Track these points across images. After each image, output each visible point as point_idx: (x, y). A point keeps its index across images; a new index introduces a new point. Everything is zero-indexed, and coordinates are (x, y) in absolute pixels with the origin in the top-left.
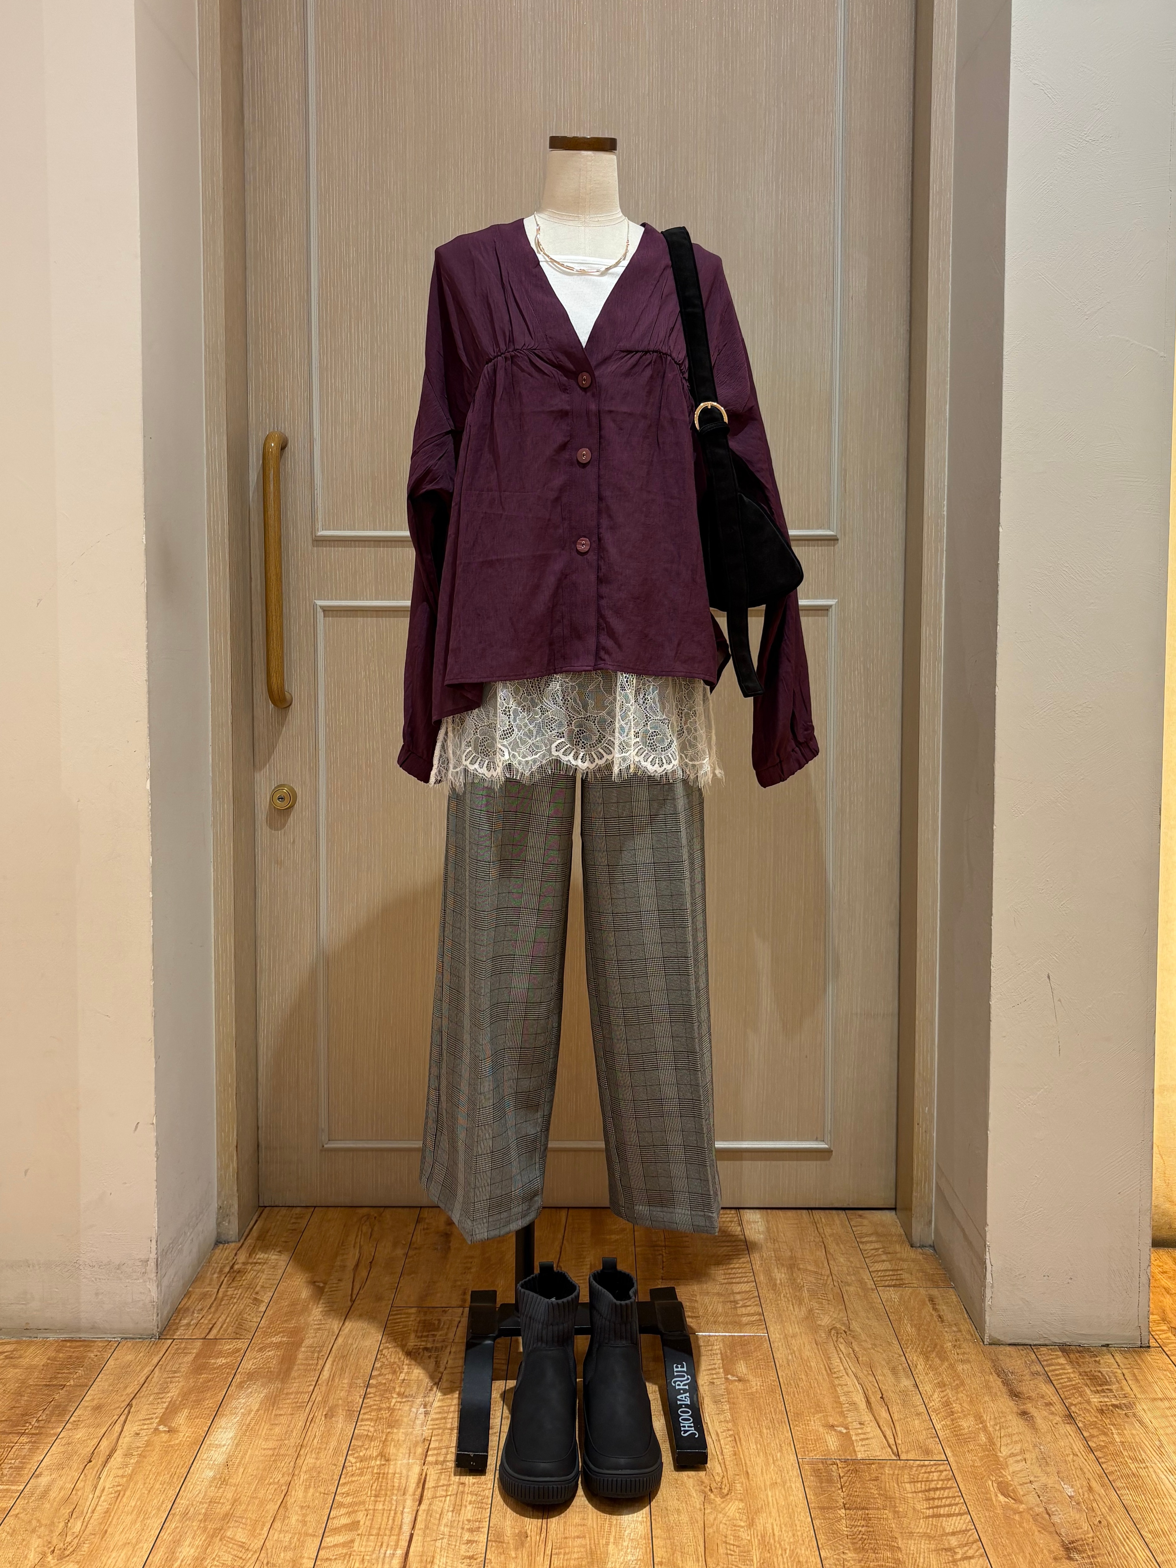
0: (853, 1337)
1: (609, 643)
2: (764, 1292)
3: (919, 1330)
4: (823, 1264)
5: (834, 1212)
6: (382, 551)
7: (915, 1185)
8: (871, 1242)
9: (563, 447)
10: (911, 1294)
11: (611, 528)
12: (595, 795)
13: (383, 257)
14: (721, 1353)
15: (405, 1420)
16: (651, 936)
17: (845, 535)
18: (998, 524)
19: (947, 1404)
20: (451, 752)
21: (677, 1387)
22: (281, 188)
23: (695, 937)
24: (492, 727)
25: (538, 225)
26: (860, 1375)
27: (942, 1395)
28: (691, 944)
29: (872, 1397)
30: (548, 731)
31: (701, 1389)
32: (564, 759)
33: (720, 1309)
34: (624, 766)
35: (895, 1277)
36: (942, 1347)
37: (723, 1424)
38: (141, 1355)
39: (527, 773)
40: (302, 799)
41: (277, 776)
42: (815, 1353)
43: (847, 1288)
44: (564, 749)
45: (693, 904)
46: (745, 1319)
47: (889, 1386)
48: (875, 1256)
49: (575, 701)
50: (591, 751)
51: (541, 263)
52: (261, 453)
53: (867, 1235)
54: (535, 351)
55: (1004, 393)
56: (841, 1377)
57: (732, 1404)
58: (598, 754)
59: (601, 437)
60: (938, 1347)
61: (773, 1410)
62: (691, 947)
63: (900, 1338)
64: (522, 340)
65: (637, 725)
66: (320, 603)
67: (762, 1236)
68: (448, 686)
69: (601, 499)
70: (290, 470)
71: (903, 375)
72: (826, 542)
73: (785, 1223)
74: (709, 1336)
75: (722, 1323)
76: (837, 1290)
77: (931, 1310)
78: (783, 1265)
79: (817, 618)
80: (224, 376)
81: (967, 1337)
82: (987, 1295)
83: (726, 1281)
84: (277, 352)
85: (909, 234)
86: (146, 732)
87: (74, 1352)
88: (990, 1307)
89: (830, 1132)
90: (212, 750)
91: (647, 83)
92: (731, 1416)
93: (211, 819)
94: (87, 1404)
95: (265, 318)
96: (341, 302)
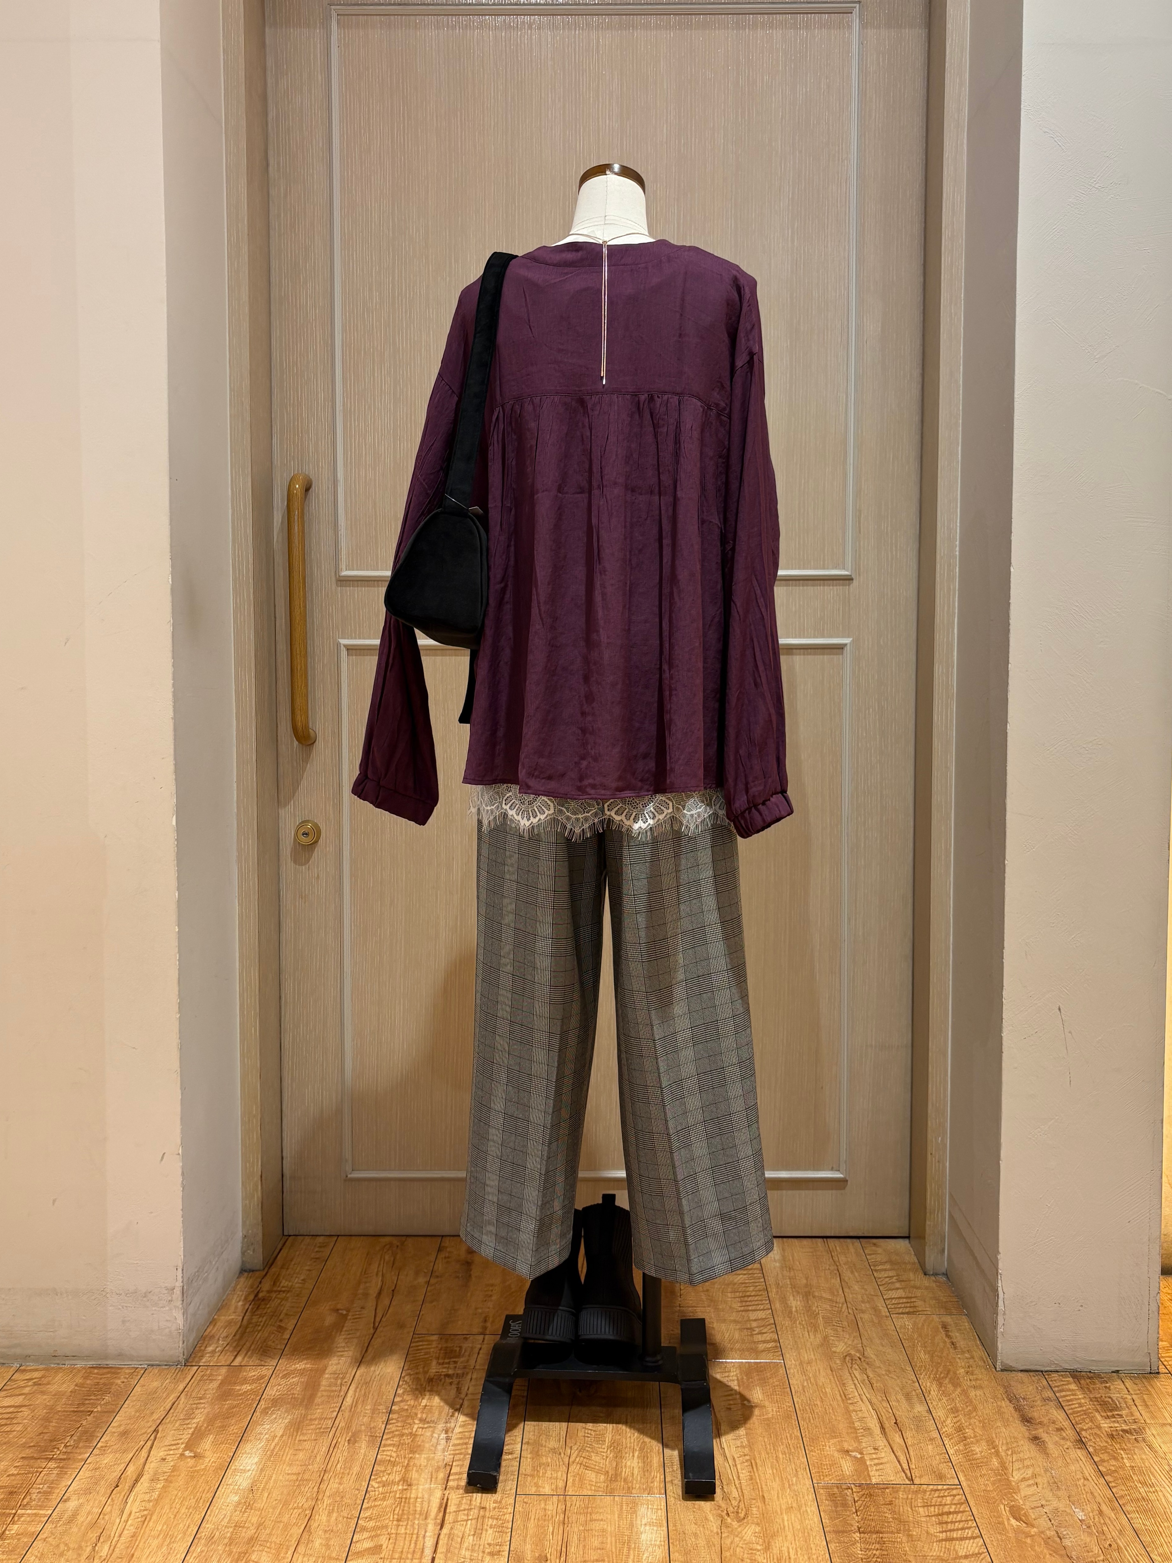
0: (868, 1364)
2: (779, 1319)
3: (932, 1356)
4: (838, 1292)
5: (849, 1240)
7: (928, 1214)
8: (885, 1270)
10: (925, 1321)
13: (406, 302)
14: (738, 1379)
15: (427, 1445)
17: (859, 575)
18: (1009, 564)
19: (960, 1429)
22: (305, 235)
26: (874, 1400)
27: (955, 1420)
29: (887, 1422)
31: (718, 1415)
33: (737, 1336)
35: (908, 1305)
36: (955, 1373)
37: (740, 1449)
38: (167, 1381)
40: (326, 835)
41: (302, 812)
42: (830, 1379)
43: (862, 1315)
46: (761, 1346)
47: (903, 1411)
48: (888, 1283)
52: (286, 494)
53: (882, 1263)
55: (1014, 435)
56: (856, 1403)
57: (749, 1429)
60: (951, 1373)
61: (788, 1435)
63: (913, 1364)
66: (344, 642)
67: (778, 1264)
70: (314, 511)
71: (917, 418)
72: (841, 582)
73: (801, 1251)
74: (726, 1363)
75: (739, 1349)
76: (851, 1317)
77: (944, 1337)
78: (798, 1293)
79: (832, 656)
80: (248, 419)
81: (980, 1363)
82: (999, 1322)
83: (742, 1308)
84: (301, 395)
85: (922, 279)
86: (171, 768)
87: (101, 1379)
88: (1002, 1334)
89: (846, 1162)
90: (237, 787)
91: (665, 131)
92: (748, 1441)
93: (235, 854)
94: (114, 1430)
95: (289, 362)
96: (365, 346)
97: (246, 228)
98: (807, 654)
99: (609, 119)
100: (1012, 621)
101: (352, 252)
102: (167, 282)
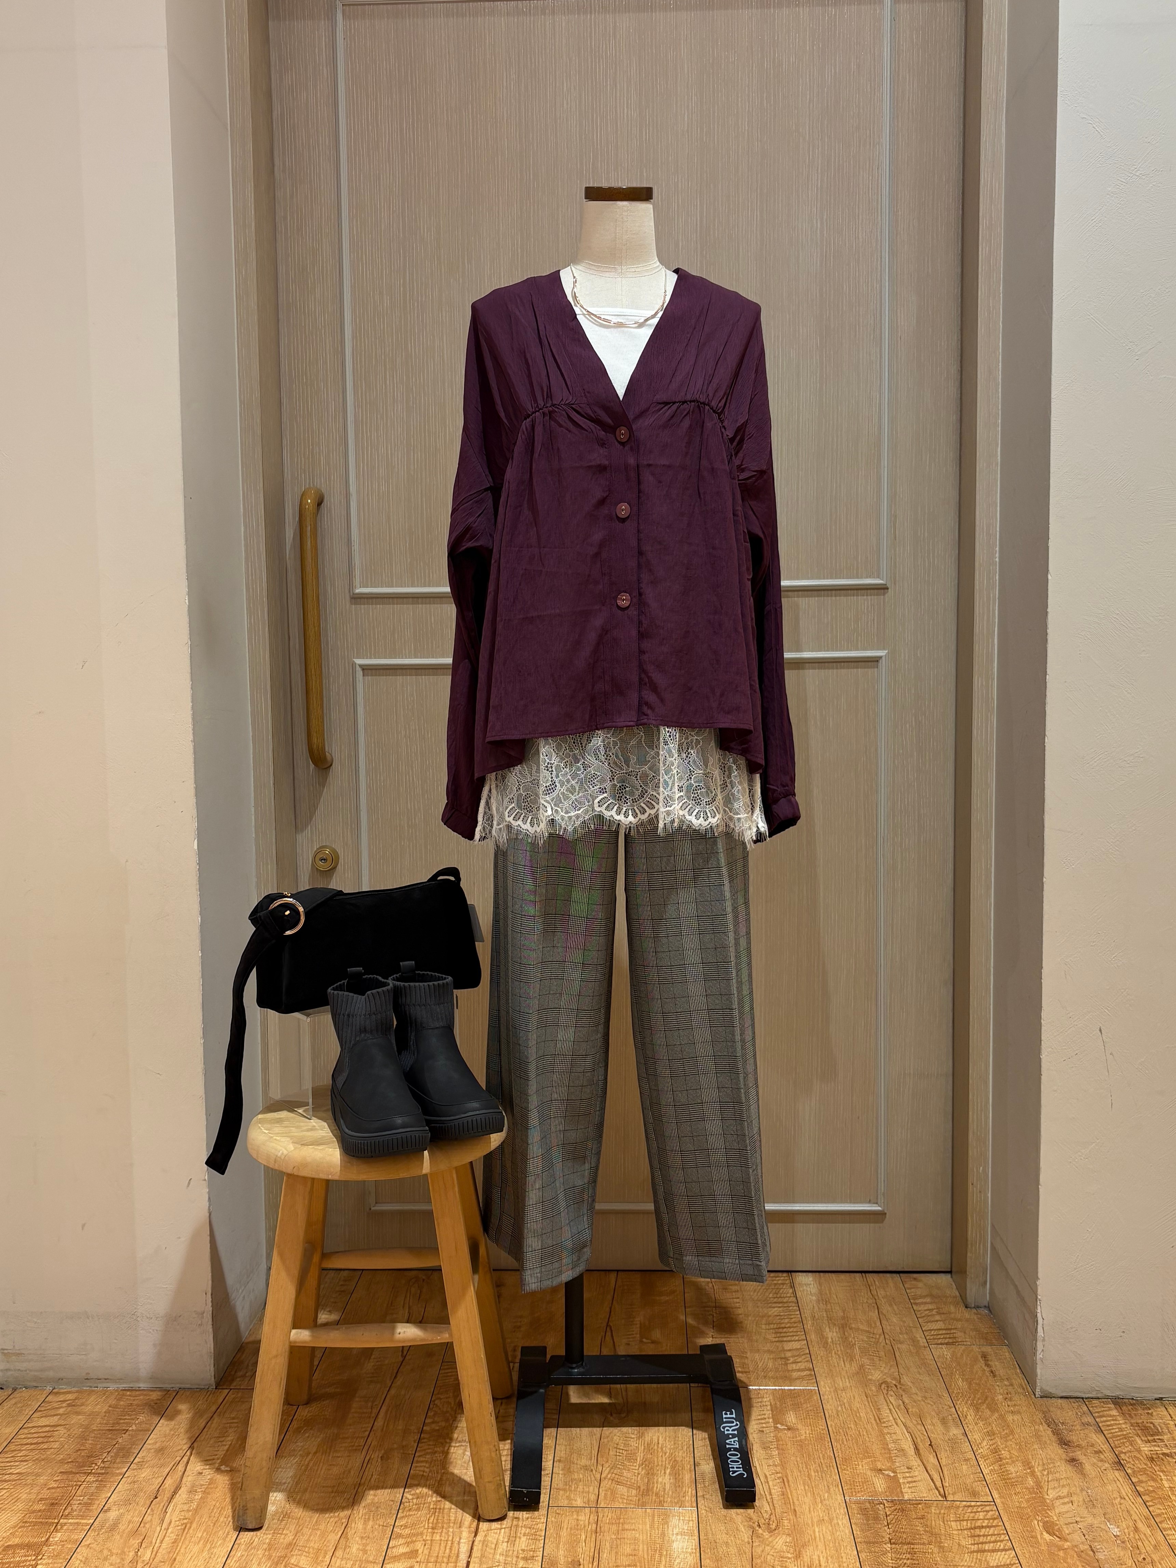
0: (904, 1390)
1: (651, 698)
2: (815, 1349)
3: (970, 1384)
4: (875, 1324)
5: (888, 1275)
6: (422, 608)
7: (969, 1246)
8: (926, 1303)
9: (602, 502)
10: (964, 1351)
11: (652, 582)
12: (639, 850)
13: (418, 306)
14: (771, 1404)
15: (459, 1462)
16: (696, 989)
17: (895, 584)
18: (1047, 571)
19: (995, 1451)
20: (494, 809)
21: (726, 1432)
22: (313, 237)
23: (739, 989)
24: (536, 783)
25: (574, 277)
26: (909, 1424)
27: (991, 1443)
28: (736, 996)
29: (921, 1444)
30: (591, 787)
31: (750, 1437)
32: (607, 814)
33: (770, 1365)
34: (669, 819)
35: (948, 1336)
36: (993, 1399)
37: (772, 1468)
38: (200, 1403)
39: (570, 829)
40: (344, 861)
41: (319, 838)
42: (865, 1405)
43: (900, 1346)
44: (606, 804)
45: (738, 957)
46: (795, 1375)
47: (938, 1434)
48: (929, 1316)
49: (617, 756)
50: (634, 806)
51: (578, 317)
52: (297, 509)
53: (921, 1297)
54: (573, 406)
55: (1052, 437)
56: (890, 1426)
57: (781, 1450)
58: (641, 810)
59: (639, 492)
60: (989, 1399)
61: (821, 1455)
62: (736, 999)
63: (950, 1391)
64: (561, 395)
65: (680, 779)
66: (359, 661)
67: (814, 1298)
68: (489, 743)
69: (641, 553)
70: (326, 527)
71: (954, 418)
72: (876, 591)
73: (838, 1286)
74: (759, 1389)
75: (772, 1377)
76: (889, 1347)
77: (983, 1366)
78: (835, 1324)
79: (866, 670)
80: (259, 432)
81: (1019, 1390)
82: (1038, 1349)
83: (777, 1339)
84: (311, 406)
85: (959, 270)
86: (192, 792)
87: (134, 1400)
88: (1042, 1360)
89: (884, 1194)
90: (255, 811)
91: (686, 119)
92: (780, 1460)
93: (254, 880)
94: (150, 1447)
95: (299, 371)
96: (376, 352)
97: (254, 235)
98: (841, 668)
99: (627, 107)
100: (1050, 631)
101: (362, 255)
102: (178, 296)
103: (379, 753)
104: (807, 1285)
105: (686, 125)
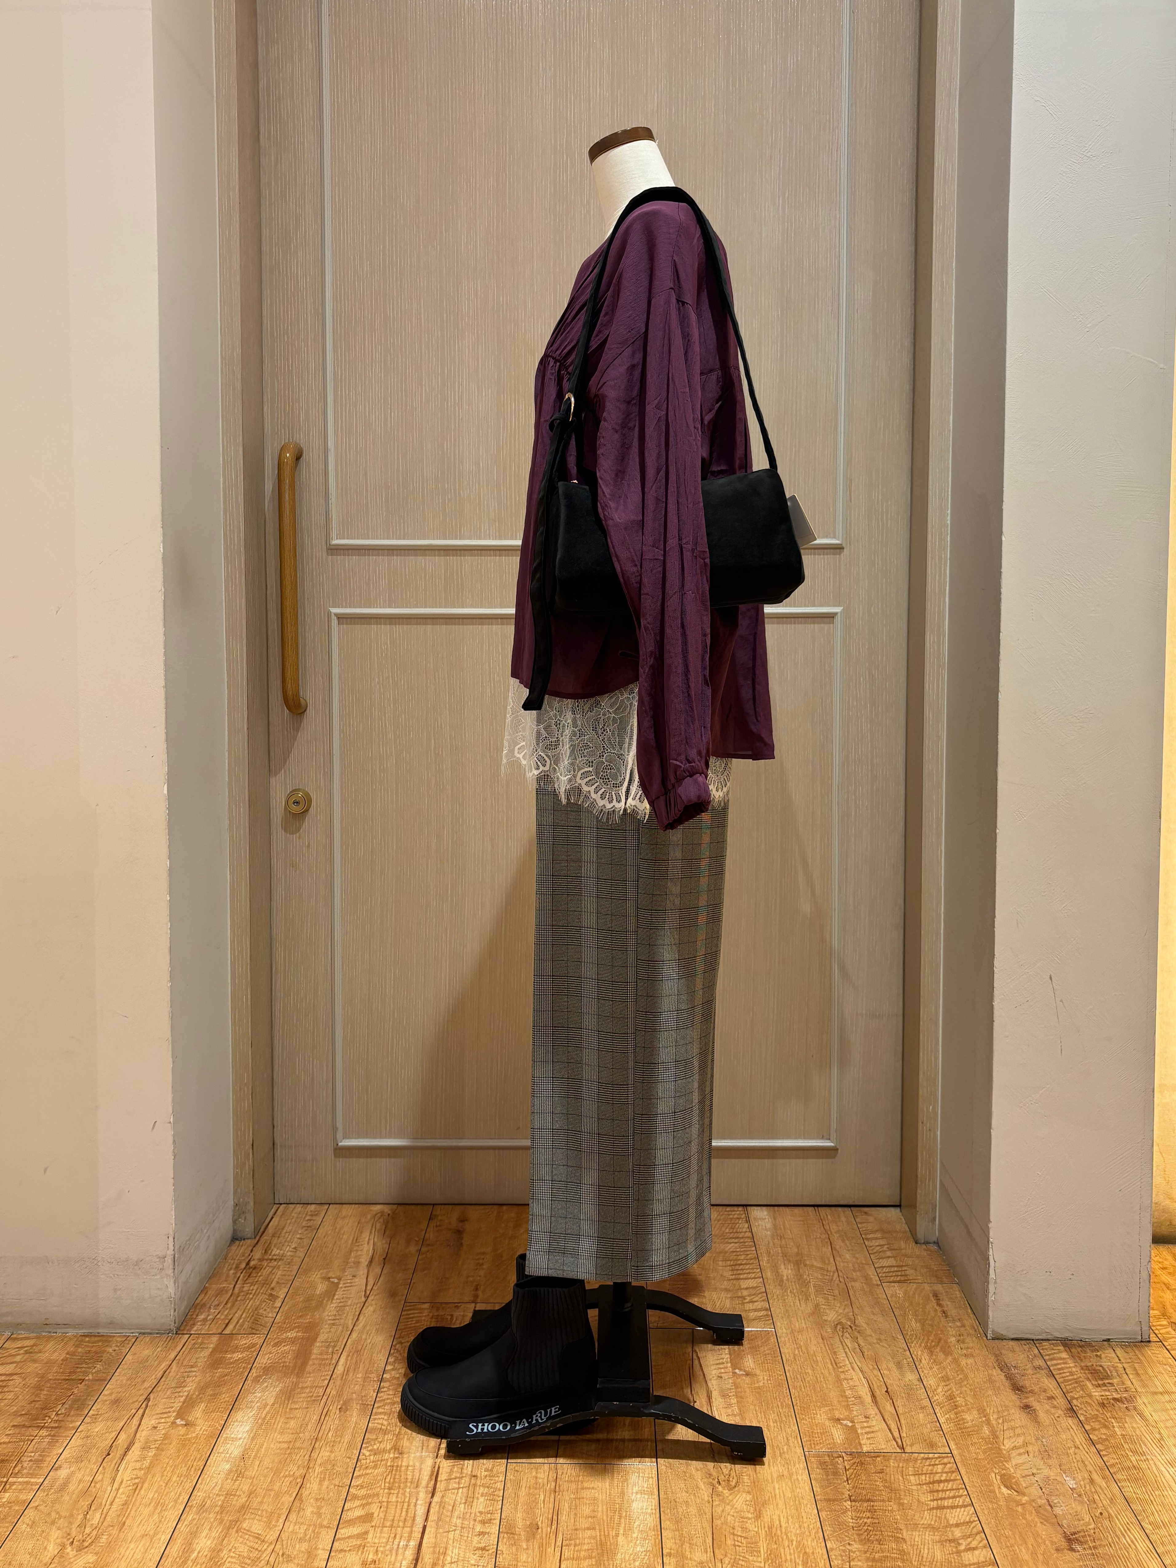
0: (859, 1332)
2: (771, 1288)
3: (923, 1325)
4: (829, 1261)
5: (840, 1209)
6: (395, 559)
7: (919, 1183)
8: (877, 1239)
10: (916, 1289)
13: (397, 271)
17: (850, 544)
18: (1001, 533)
19: (951, 1398)
22: (296, 203)
26: (865, 1369)
27: (946, 1388)
29: (877, 1391)
31: (709, 1383)
33: (728, 1304)
35: (900, 1273)
36: (946, 1342)
38: (159, 1349)
40: (317, 804)
41: (292, 781)
42: (822, 1348)
43: (853, 1284)
46: (752, 1315)
47: (894, 1380)
48: (881, 1252)
52: (276, 462)
53: (873, 1232)
56: (847, 1371)
57: (740, 1398)
60: (942, 1342)
61: (779, 1404)
63: (904, 1332)
66: (334, 610)
67: (769, 1232)
70: (304, 480)
71: (907, 387)
72: (832, 550)
73: (791, 1219)
76: (842, 1285)
77: (935, 1306)
78: (790, 1261)
79: (822, 625)
80: (239, 388)
81: (971, 1332)
82: (990, 1291)
83: (733, 1277)
84: (292, 364)
85: (913, 249)
86: (163, 736)
87: (92, 1347)
88: (993, 1302)
89: (836, 1130)
90: (228, 756)
92: (739, 1409)
93: (227, 822)
94: (105, 1398)
95: (280, 331)
96: (355, 314)
97: (237, 196)
98: (798, 623)
100: (1003, 590)
101: (343, 220)
102: (159, 251)
103: (353, 699)
104: (762, 1218)
105: (656, 105)
